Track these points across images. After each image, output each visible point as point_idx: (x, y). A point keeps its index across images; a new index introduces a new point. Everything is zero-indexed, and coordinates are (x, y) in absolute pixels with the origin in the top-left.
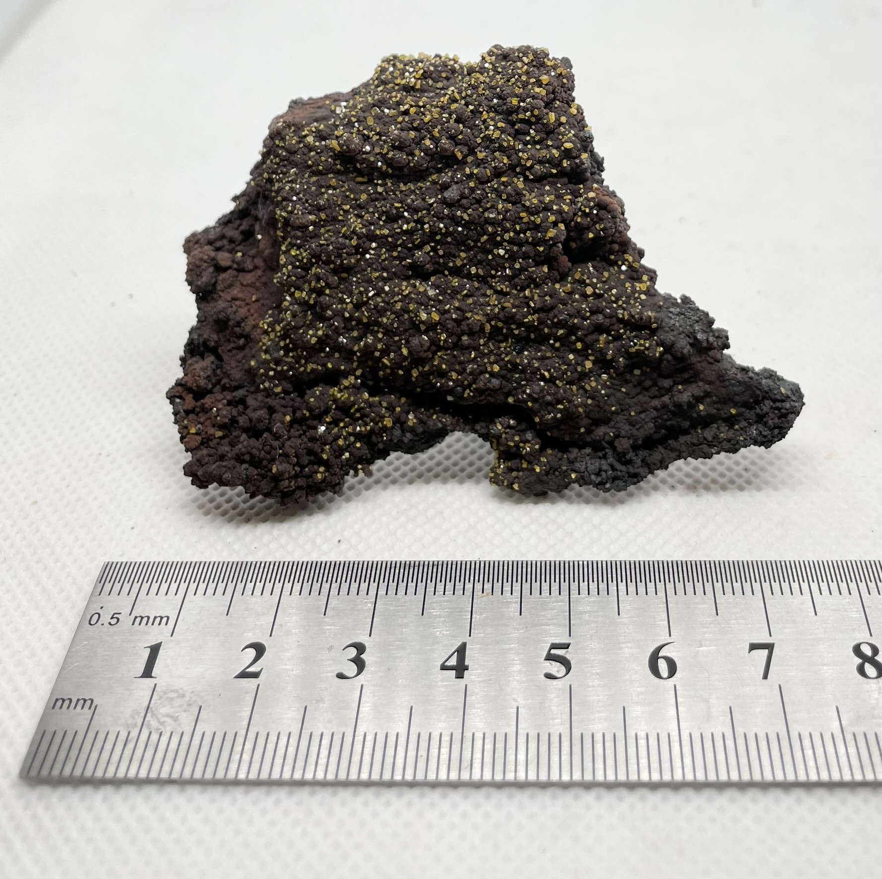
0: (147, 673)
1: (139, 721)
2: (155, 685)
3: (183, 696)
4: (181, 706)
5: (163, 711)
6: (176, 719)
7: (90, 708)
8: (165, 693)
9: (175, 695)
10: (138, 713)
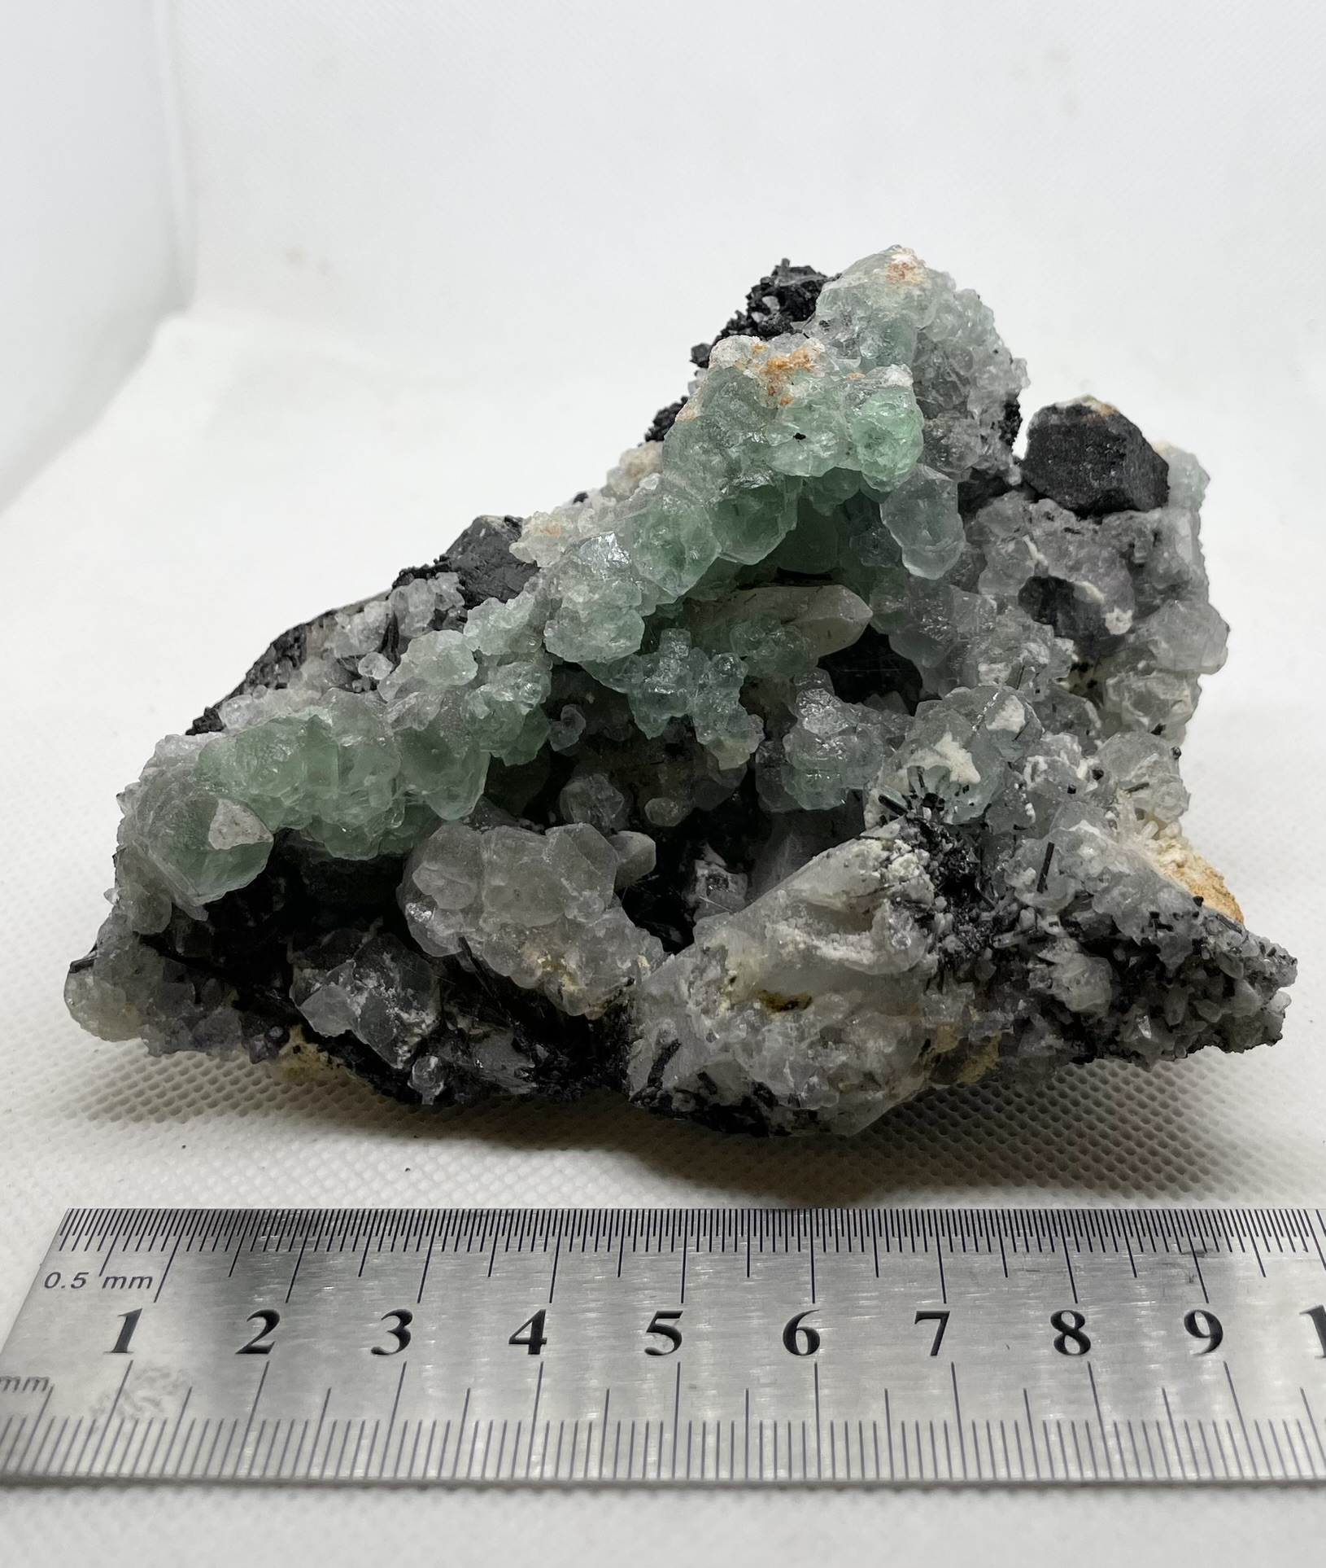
0: (121, 1347)
1: (109, 1405)
2: (131, 1362)
3: (167, 1375)
4: (164, 1388)
5: (141, 1393)
6: (157, 1404)
7: (44, 1389)
8: (145, 1371)
9: (158, 1374)
10: (108, 1397)
